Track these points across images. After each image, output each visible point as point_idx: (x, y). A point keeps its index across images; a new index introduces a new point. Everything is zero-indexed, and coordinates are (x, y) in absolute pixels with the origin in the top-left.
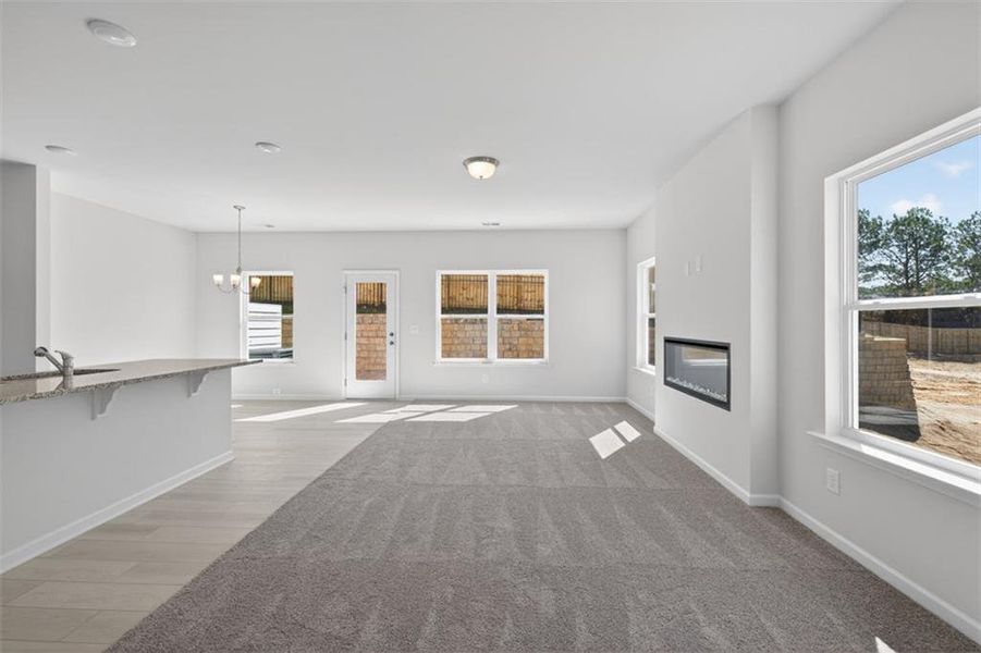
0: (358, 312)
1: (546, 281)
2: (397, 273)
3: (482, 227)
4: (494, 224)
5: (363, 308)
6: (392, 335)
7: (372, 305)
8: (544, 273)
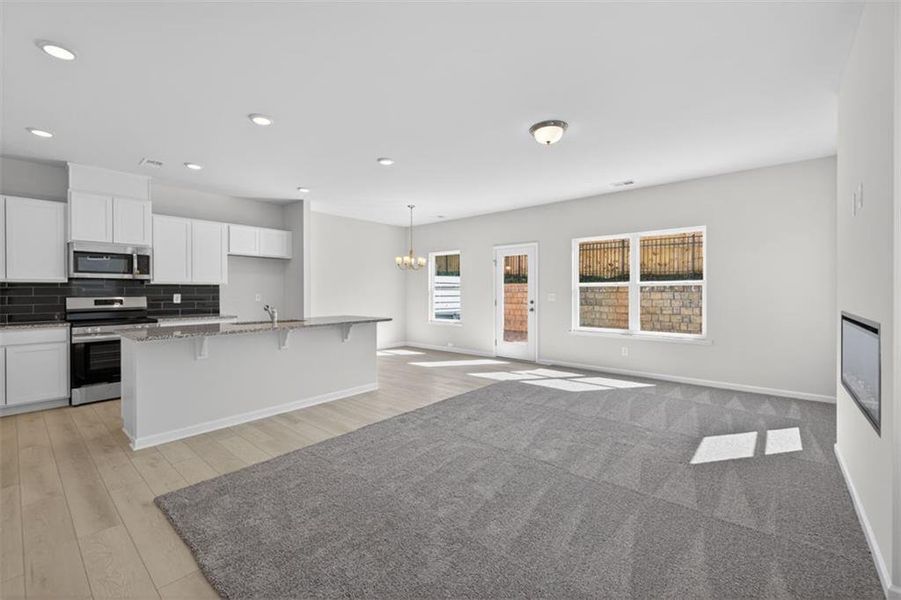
0: (505, 282)
1: (704, 239)
2: (536, 244)
3: (612, 188)
4: (626, 184)
5: (509, 278)
6: (532, 302)
7: (516, 277)
8: (702, 229)
